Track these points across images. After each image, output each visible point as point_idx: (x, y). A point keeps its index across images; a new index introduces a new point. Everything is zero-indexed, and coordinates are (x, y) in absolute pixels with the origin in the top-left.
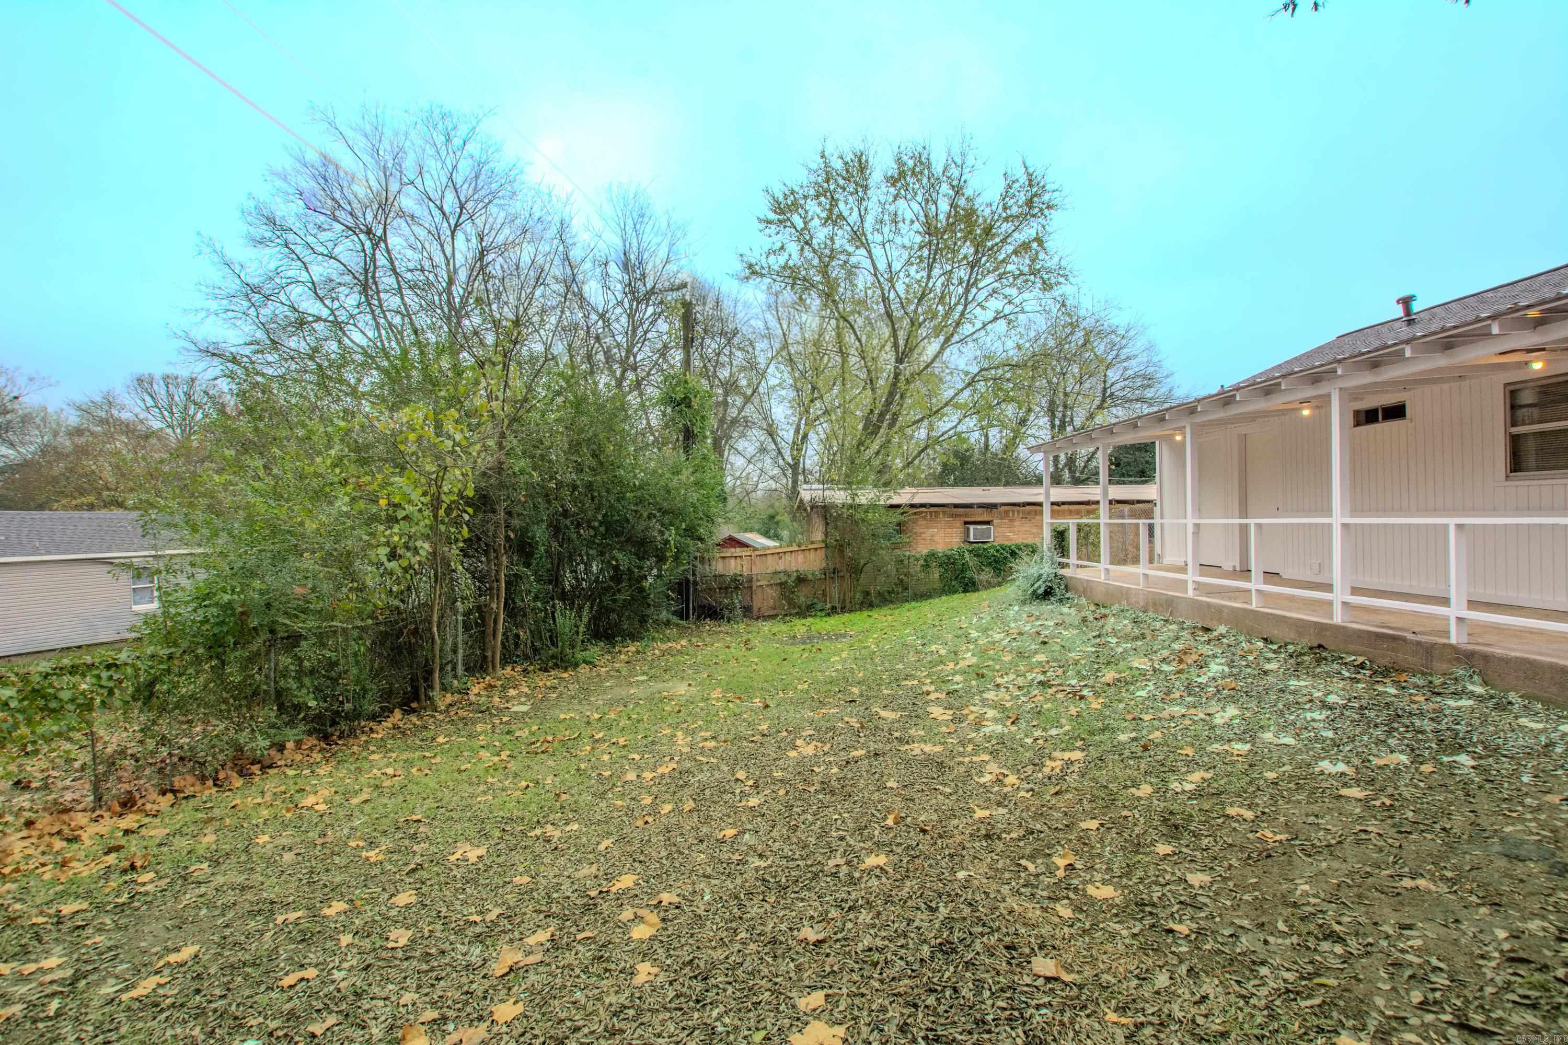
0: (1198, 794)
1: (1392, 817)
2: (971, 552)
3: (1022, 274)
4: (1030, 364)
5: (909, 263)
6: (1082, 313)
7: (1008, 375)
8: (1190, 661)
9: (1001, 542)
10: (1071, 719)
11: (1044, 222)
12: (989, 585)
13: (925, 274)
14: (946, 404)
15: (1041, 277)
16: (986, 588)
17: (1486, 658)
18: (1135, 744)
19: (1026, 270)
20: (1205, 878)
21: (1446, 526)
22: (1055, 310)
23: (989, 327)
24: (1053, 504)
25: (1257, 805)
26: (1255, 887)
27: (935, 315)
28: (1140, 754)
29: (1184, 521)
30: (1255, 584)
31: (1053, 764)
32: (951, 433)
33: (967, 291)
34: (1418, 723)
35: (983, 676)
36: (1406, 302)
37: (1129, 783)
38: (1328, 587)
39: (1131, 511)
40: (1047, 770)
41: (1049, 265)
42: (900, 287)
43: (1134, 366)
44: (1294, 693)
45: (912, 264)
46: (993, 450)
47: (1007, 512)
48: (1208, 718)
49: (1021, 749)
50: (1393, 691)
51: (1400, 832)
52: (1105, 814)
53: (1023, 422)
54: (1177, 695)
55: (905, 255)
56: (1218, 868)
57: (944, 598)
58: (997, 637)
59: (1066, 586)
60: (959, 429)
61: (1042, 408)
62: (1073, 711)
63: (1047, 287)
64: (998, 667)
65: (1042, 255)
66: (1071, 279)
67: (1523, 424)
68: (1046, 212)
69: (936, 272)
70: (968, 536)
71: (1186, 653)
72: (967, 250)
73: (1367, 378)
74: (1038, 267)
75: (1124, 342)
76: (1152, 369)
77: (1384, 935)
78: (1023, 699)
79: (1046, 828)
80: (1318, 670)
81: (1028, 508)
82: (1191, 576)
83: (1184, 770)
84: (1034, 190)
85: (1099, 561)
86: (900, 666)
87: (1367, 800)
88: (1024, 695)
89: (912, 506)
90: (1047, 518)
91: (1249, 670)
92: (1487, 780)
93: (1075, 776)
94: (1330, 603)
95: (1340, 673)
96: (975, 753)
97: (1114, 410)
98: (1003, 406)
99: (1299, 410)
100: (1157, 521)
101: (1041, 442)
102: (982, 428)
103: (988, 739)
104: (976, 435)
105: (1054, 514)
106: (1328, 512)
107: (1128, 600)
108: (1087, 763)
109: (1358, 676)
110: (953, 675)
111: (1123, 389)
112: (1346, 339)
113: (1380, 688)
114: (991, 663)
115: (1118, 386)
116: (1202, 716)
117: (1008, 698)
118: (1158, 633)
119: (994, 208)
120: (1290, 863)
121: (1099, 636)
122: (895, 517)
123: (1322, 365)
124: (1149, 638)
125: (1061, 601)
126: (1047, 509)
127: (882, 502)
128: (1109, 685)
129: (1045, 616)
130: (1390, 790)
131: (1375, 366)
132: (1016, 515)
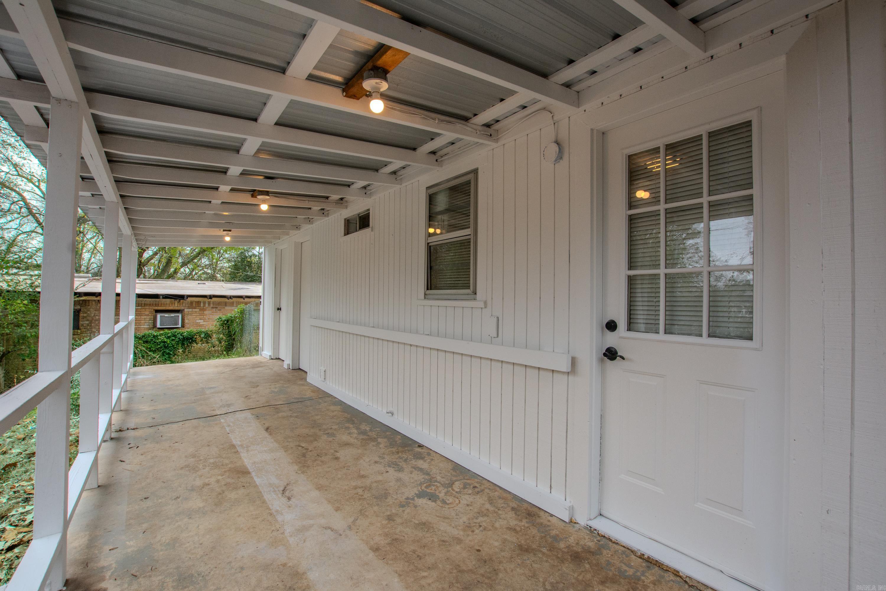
47: (197, 303)
132: (207, 305)
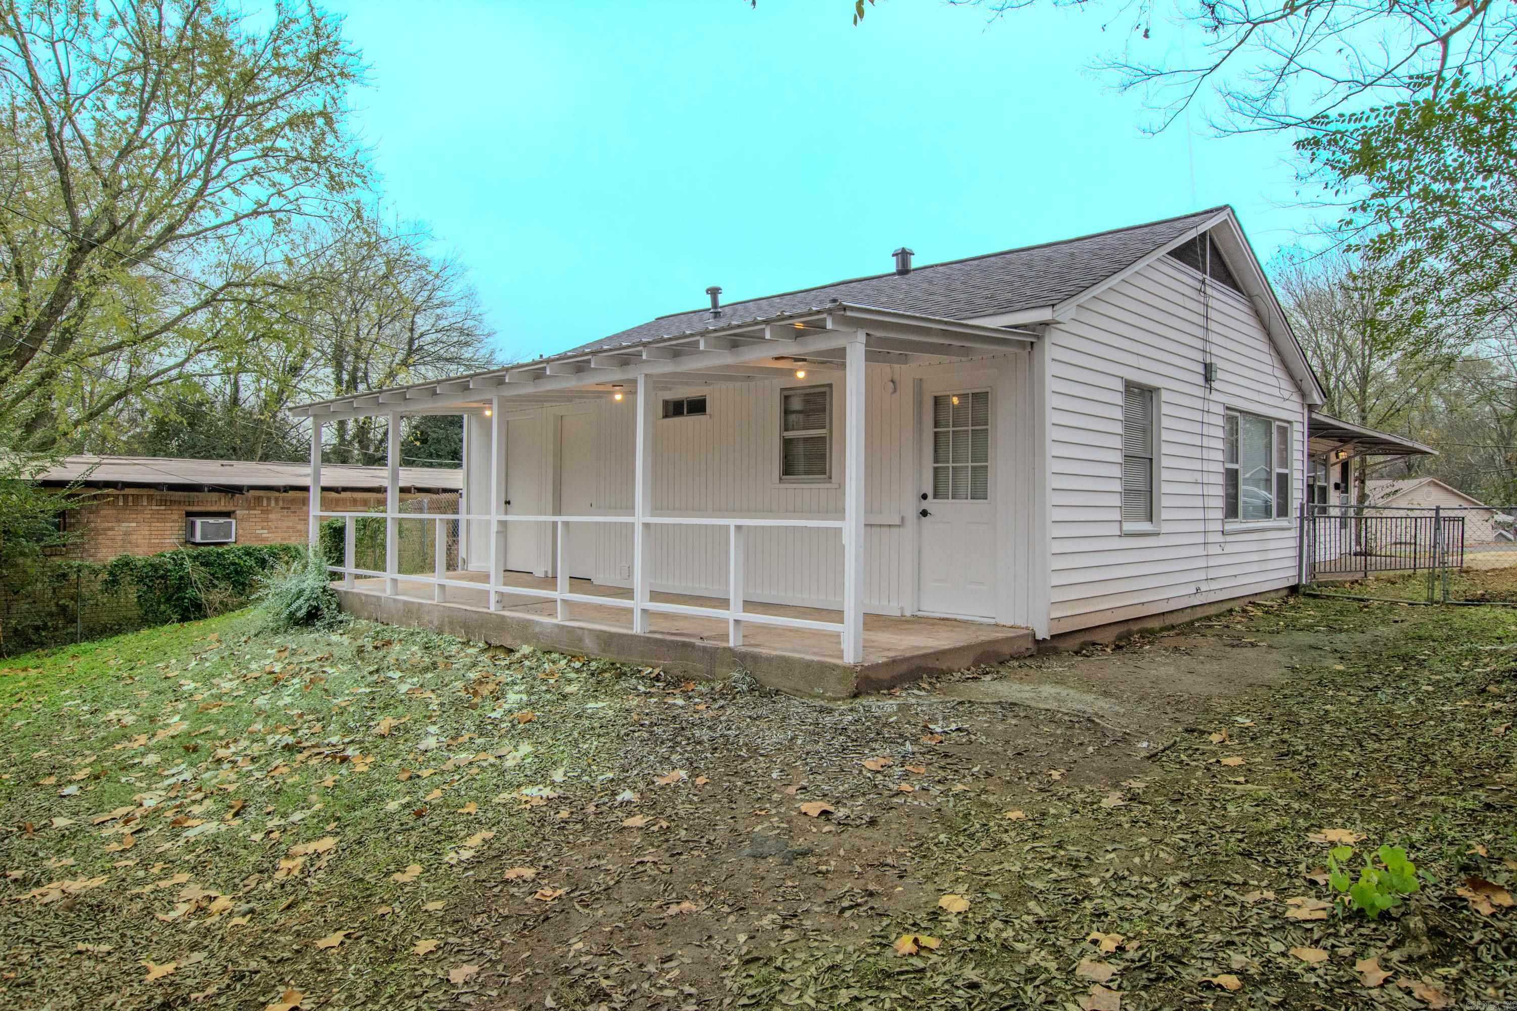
0: (476, 862)
1: (667, 841)
2: (195, 558)
3: (299, 157)
4: (307, 288)
5: (102, 85)
6: (383, 233)
7: (272, 299)
8: (486, 692)
9: (248, 544)
10: (325, 792)
11: (334, 93)
12: (225, 608)
13: (135, 114)
14: (166, 328)
15: (328, 170)
16: (218, 612)
17: (755, 658)
18: (407, 811)
19: (306, 153)
20: (471, 969)
21: (728, 527)
22: (345, 220)
23: (244, 222)
24: (324, 489)
25: (541, 858)
26: (526, 963)
27: (151, 183)
28: (411, 824)
29: (487, 517)
30: (561, 593)
31: (290, 864)
32: (174, 373)
33: (210, 160)
34: (697, 733)
35: (195, 749)
36: (714, 292)
37: (392, 867)
38: (628, 593)
39: (431, 501)
40: (280, 876)
41: (339, 154)
42: (85, 122)
43: (451, 315)
44: (590, 717)
45: (111, 92)
46: (247, 406)
47: (259, 499)
48: (498, 762)
49: (244, 852)
50: (680, 702)
51: (672, 855)
52: (354, 920)
53: (295, 370)
54: (466, 738)
55: (96, 73)
56: (488, 952)
57: (145, 632)
58: (226, 686)
59: (339, 605)
60: (190, 368)
61: (324, 353)
62: (329, 781)
63: (336, 185)
64: (222, 732)
65: (330, 139)
66: (370, 183)
67: (793, 429)
68: (338, 80)
69: (157, 116)
70: (193, 534)
71: (481, 683)
72: (214, 98)
73: (667, 367)
74: (324, 154)
75: (438, 282)
76: (470, 323)
77: (647, 976)
78: (258, 775)
79: (264, 964)
80: (617, 687)
81: (291, 494)
82: (495, 586)
83: (462, 834)
84: (323, 43)
85: (384, 570)
86: (43, 753)
87: (648, 826)
88: (260, 769)
89: (89, 484)
90: (315, 509)
91: (548, 696)
92: (747, 783)
93: (321, 875)
94: (630, 611)
95: (636, 689)
96: (166, 874)
97: (422, 369)
98: (263, 344)
99: (612, 393)
100: (462, 517)
101: (317, 400)
102: (227, 372)
103: (190, 846)
104: (217, 380)
105: (326, 504)
106: (629, 509)
107: (418, 618)
108: (340, 854)
109: (653, 690)
110: (143, 755)
111: (435, 343)
112: (663, 322)
113: (670, 701)
114: (212, 727)
115: (428, 339)
116: (492, 760)
117: (233, 777)
118: (453, 660)
119: (259, 47)
120: (567, 921)
121: (377, 671)
122: (53, 503)
123: (629, 347)
124: (441, 666)
125: (330, 626)
126: (315, 496)
127: (26, 476)
128: (383, 736)
129: (305, 649)
130: (669, 811)
131: (676, 353)
132: (273, 504)
